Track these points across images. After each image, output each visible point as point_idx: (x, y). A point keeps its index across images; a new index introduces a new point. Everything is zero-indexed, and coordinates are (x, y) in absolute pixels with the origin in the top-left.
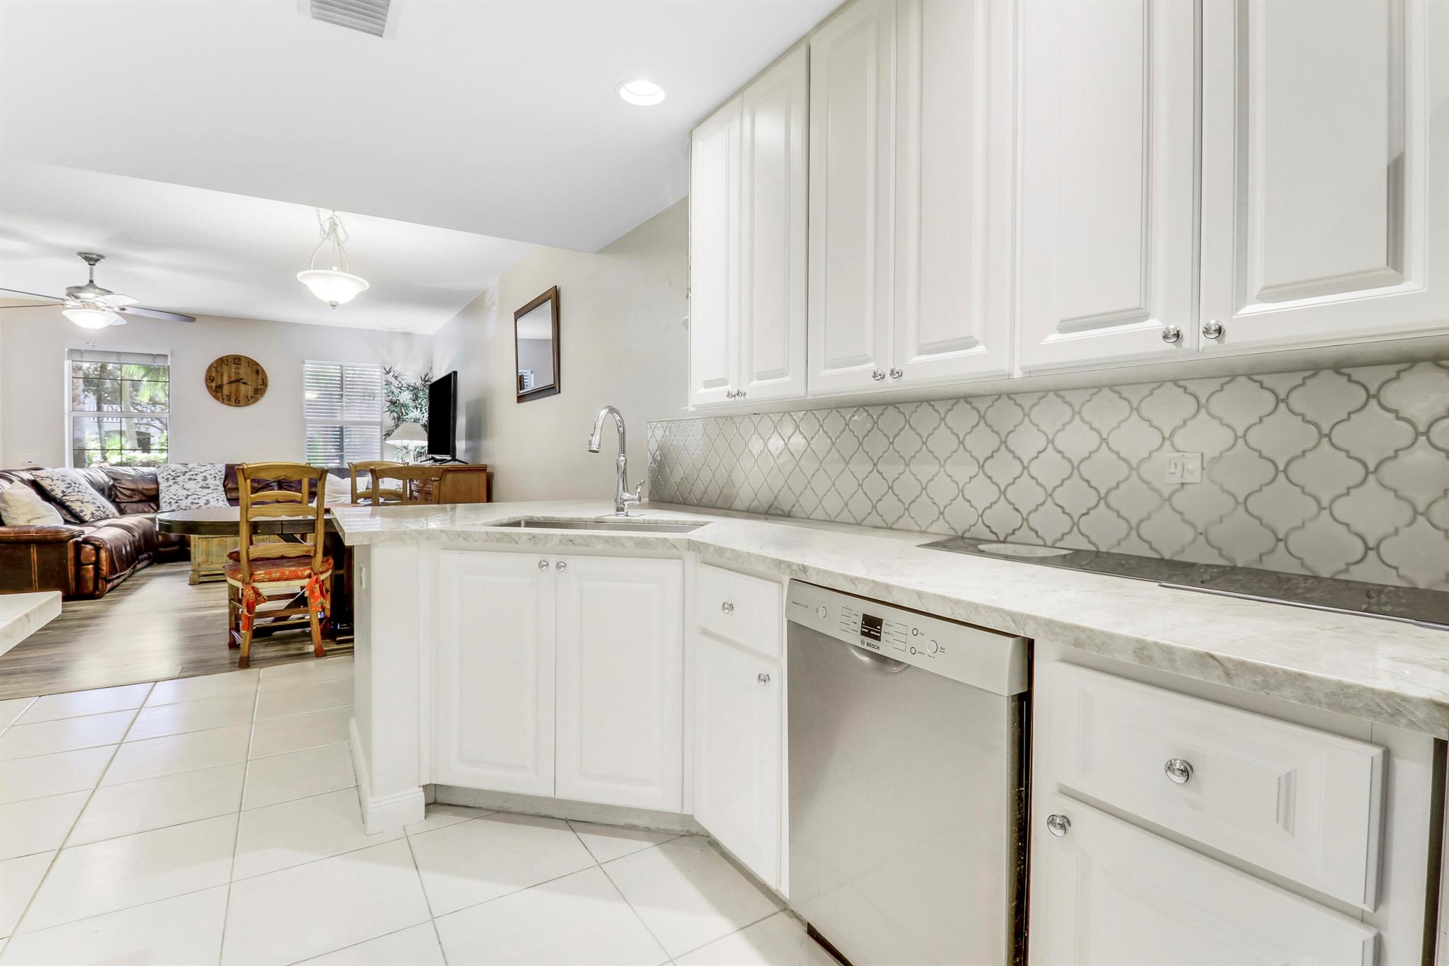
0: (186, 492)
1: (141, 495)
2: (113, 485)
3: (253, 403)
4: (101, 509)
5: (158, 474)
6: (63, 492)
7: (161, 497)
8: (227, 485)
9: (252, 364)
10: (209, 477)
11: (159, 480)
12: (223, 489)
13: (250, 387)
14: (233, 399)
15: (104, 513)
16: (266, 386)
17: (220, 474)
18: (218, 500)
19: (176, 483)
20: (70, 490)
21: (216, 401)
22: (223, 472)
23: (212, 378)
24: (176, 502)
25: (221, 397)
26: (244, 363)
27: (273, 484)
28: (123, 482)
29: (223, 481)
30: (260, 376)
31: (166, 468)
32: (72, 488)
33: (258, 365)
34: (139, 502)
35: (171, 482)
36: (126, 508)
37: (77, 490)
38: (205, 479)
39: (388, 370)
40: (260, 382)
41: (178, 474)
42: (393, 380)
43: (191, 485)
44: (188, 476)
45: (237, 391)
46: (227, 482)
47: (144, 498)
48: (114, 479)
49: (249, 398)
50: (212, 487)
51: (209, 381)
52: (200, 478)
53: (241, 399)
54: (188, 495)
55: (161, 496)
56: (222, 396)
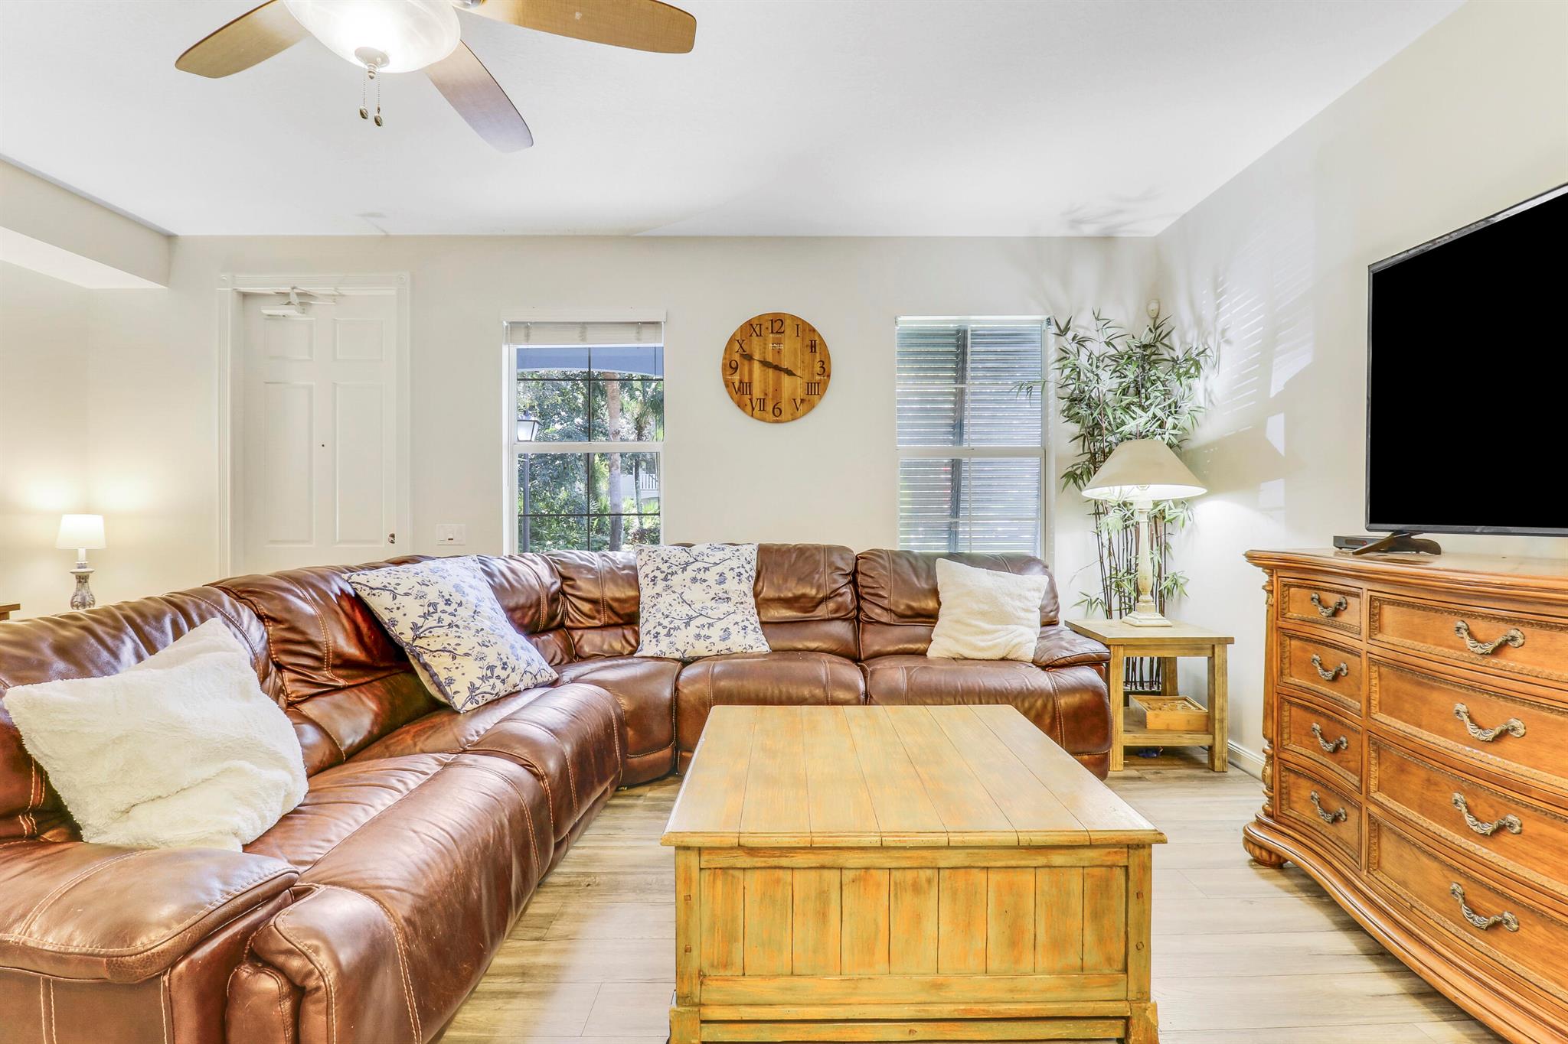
0: (685, 610)
1: (610, 613)
2: (561, 591)
3: (804, 414)
4: (498, 671)
5: (639, 564)
6: (415, 627)
7: (642, 621)
8: (761, 592)
9: (804, 330)
10: (729, 575)
11: (641, 580)
12: (752, 601)
13: (799, 381)
14: (769, 408)
15: (503, 682)
16: (829, 376)
17: (748, 567)
18: (745, 628)
19: (669, 587)
20: (431, 622)
21: (738, 410)
22: (754, 563)
23: (734, 365)
24: (668, 635)
25: (748, 402)
26: (789, 328)
27: (843, 590)
28: (579, 583)
29: (753, 582)
30: (818, 355)
31: (653, 555)
32: (436, 616)
33: (814, 330)
34: (605, 627)
35: (661, 585)
36: (582, 642)
37: (447, 619)
38: (722, 579)
39: (1062, 328)
40: (818, 369)
41: (674, 568)
42: (1073, 347)
43: (697, 594)
44: (690, 573)
45: (777, 390)
46: (761, 584)
47: (616, 619)
48: (564, 578)
49: (798, 402)
50: (735, 598)
51: (730, 371)
52: (712, 576)
53: (785, 406)
54: (690, 618)
55: (644, 615)
56: (751, 400)
